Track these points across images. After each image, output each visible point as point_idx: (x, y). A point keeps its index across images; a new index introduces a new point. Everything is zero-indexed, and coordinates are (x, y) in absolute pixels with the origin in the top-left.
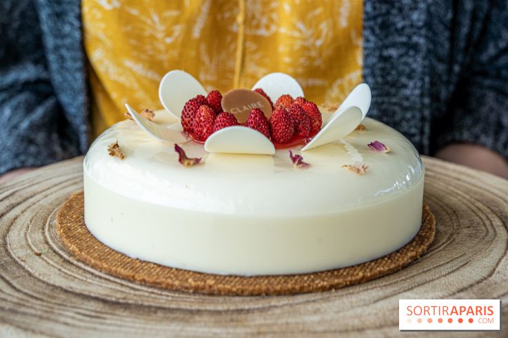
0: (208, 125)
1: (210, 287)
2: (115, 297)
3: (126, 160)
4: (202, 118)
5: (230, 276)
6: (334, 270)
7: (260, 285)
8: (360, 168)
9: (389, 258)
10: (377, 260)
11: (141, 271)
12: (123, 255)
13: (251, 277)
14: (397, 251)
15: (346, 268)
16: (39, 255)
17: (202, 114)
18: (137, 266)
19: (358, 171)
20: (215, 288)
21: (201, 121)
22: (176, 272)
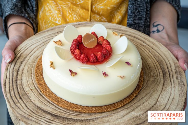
0: (78, 56)
1: (80, 111)
2: (54, 113)
3: (55, 70)
4: (77, 54)
5: (85, 106)
6: (113, 104)
7: (93, 111)
8: (123, 77)
9: (129, 98)
10: (125, 98)
11: (61, 103)
12: (55, 95)
13: (91, 107)
14: (131, 94)
15: (116, 103)
16: (32, 90)
17: (77, 53)
18: (59, 100)
19: (122, 78)
20: (81, 111)
21: (76, 54)
22: (70, 104)
